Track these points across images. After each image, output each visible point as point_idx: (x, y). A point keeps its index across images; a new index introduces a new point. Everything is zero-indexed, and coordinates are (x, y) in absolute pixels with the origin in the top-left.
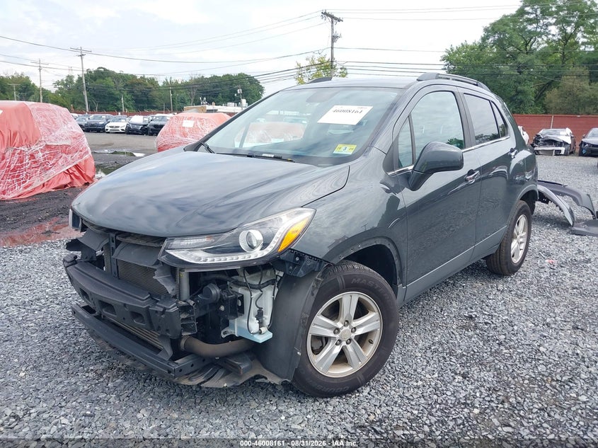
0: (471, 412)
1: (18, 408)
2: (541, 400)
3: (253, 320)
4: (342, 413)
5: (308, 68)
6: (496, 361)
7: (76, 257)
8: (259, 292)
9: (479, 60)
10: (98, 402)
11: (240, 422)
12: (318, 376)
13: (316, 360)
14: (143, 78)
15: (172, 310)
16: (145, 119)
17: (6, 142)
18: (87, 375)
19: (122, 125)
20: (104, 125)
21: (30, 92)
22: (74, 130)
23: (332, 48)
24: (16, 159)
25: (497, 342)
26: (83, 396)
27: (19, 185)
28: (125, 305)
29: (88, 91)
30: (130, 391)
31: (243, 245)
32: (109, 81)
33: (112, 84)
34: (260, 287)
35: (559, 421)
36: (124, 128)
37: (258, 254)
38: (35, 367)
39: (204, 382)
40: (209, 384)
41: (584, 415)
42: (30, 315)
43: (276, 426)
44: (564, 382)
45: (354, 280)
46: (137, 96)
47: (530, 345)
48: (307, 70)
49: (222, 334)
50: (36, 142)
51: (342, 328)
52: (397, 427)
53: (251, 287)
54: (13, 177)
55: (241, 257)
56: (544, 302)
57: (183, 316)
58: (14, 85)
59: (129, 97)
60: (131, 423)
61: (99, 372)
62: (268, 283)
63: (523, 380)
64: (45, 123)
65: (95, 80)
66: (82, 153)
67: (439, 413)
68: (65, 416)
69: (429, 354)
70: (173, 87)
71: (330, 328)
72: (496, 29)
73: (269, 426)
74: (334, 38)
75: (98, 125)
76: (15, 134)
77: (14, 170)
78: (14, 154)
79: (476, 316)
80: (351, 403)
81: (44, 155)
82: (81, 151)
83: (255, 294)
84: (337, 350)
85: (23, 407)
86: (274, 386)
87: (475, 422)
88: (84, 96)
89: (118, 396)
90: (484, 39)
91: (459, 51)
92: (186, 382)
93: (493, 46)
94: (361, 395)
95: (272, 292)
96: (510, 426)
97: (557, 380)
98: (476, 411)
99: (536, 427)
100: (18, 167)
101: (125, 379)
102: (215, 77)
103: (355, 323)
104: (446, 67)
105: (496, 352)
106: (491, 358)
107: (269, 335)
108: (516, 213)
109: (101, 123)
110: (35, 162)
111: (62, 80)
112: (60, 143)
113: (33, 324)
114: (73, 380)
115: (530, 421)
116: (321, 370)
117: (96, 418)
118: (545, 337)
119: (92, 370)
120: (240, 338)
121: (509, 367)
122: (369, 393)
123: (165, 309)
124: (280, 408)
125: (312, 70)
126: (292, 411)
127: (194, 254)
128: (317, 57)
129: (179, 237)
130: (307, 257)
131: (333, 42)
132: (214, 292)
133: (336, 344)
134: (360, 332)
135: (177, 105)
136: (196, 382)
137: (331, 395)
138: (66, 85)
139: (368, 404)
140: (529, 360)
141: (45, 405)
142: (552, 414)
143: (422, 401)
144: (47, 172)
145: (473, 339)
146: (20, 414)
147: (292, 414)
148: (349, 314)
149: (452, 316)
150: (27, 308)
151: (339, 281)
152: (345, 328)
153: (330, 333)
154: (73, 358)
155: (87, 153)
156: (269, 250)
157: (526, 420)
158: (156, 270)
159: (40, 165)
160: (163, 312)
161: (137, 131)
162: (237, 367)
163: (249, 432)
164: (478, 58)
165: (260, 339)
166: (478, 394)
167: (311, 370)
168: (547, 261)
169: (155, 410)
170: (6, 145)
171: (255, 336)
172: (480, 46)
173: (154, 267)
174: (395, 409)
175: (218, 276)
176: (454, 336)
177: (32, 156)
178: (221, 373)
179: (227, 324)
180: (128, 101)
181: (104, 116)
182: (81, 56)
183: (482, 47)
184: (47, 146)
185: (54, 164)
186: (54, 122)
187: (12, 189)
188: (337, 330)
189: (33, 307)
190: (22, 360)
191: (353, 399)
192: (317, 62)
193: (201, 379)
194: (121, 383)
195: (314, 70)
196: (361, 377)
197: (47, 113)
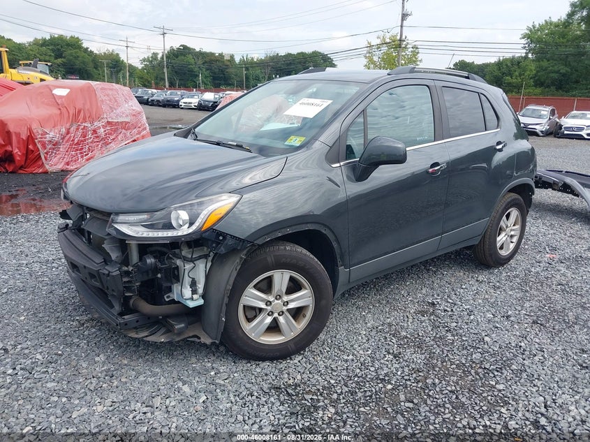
0: (384, 386)
1: (9, 343)
2: (458, 384)
3: (187, 288)
4: (266, 375)
5: (379, 47)
6: (435, 346)
7: (67, 225)
8: (192, 265)
9: (563, 38)
10: (71, 345)
11: (175, 372)
12: (249, 342)
13: (247, 327)
14: (221, 55)
15: (114, 274)
16: (216, 96)
17: (71, 118)
18: (72, 323)
19: (194, 101)
20: (178, 101)
21: (119, 68)
22: (134, 108)
23: (402, 26)
24: (79, 133)
25: (447, 329)
26: (61, 338)
27: (82, 157)
28: (85, 267)
29: (168, 68)
30: (99, 339)
31: (174, 224)
32: (190, 58)
33: (192, 61)
34: (192, 260)
35: (464, 404)
36: (196, 104)
37: (185, 231)
38: (34, 314)
39: (147, 336)
40: (151, 339)
41: (492, 402)
42: (49, 271)
43: (203, 379)
44: (490, 371)
45: (284, 259)
46: (215, 73)
47: (477, 334)
48: (378, 48)
49: (165, 297)
50: (99, 118)
51: (274, 301)
52: (308, 393)
53: (185, 260)
54: (77, 150)
55: (170, 233)
56: (518, 295)
57: (125, 279)
58: (105, 62)
59: (207, 73)
60: (89, 364)
61: (82, 322)
62: (200, 258)
63: (451, 365)
64: (108, 102)
65: (177, 57)
66: (141, 129)
67: (354, 385)
68: (41, 353)
69: (373, 333)
70: (249, 65)
71: (262, 300)
72: (584, 5)
73: (197, 379)
74: (404, 16)
75: (173, 101)
76: (79, 112)
77: (78, 144)
78: (78, 129)
79: (438, 303)
80: (278, 368)
81: (105, 131)
82: (139, 127)
83: (188, 266)
84: (269, 320)
85: (12, 343)
86: (205, 345)
87: (383, 396)
88: (164, 73)
89: (88, 342)
90: (570, 15)
91: (542, 28)
92: (133, 335)
93: (581, 23)
94: (292, 362)
95: (204, 265)
96: (413, 402)
97: (485, 368)
98: (390, 387)
99: (438, 406)
100: (82, 141)
101: (100, 330)
102: (289, 55)
103: (286, 298)
104: (527, 45)
105: (440, 337)
106: (432, 343)
107: (201, 302)
108: (504, 206)
109: (176, 99)
110: (97, 137)
111: (148, 57)
112: (120, 120)
113: (47, 279)
114: (59, 327)
115: (435, 400)
116: (252, 336)
117: (63, 357)
118: (497, 327)
119: (77, 320)
120: (179, 302)
121: (445, 352)
122: (299, 361)
123: (109, 272)
124: (214, 365)
125: (382, 49)
126: (222, 369)
127: (132, 228)
128: (388, 36)
129: (122, 213)
130: (228, 237)
131: (403, 20)
132: (149, 261)
133: (268, 315)
134: (292, 306)
135: (252, 82)
136: (141, 335)
137: (264, 360)
138: (151, 61)
139: (295, 370)
140: (469, 348)
141: (29, 343)
142: (460, 397)
143: (344, 373)
144: (108, 146)
145: (424, 324)
146: (9, 348)
147: (222, 371)
148: (281, 290)
149: (415, 301)
150: (48, 265)
151: (269, 259)
152: (276, 301)
153: (262, 305)
154: (66, 309)
155: (145, 129)
156: (194, 228)
157: (432, 399)
158: (105, 239)
159: (102, 140)
160: (108, 275)
161: (208, 107)
162: (172, 326)
163: (179, 381)
164: (563, 35)
165: (191, 304)
166: (399, 373)
167: (242, 335)
168: (548, 255)
169: (112, 356)
170: (70, 120)
171: (187, 301)
172: (564, 23)
173: (106, 237)
174: (316, 377)
175: (159, 248)
176: (406, 320)
177: (95, 132)
178: (163, 330)
179: (170, 290)
180: (206, 77)
181: (179, 93)
182: (164, 34)
183: (567, 24)
184: (109, 123)
185: (113, 139)
186: (116, 101)
187: (75, 161)
188: (268, 303)
189: (53, 265)
190: (27, 307)
191: (283, 365)
192: (388, 40)
193: (146, 334)
194: (95, 332)
195: (384, 48)
196: (293, 346)
197: (110, 92)
